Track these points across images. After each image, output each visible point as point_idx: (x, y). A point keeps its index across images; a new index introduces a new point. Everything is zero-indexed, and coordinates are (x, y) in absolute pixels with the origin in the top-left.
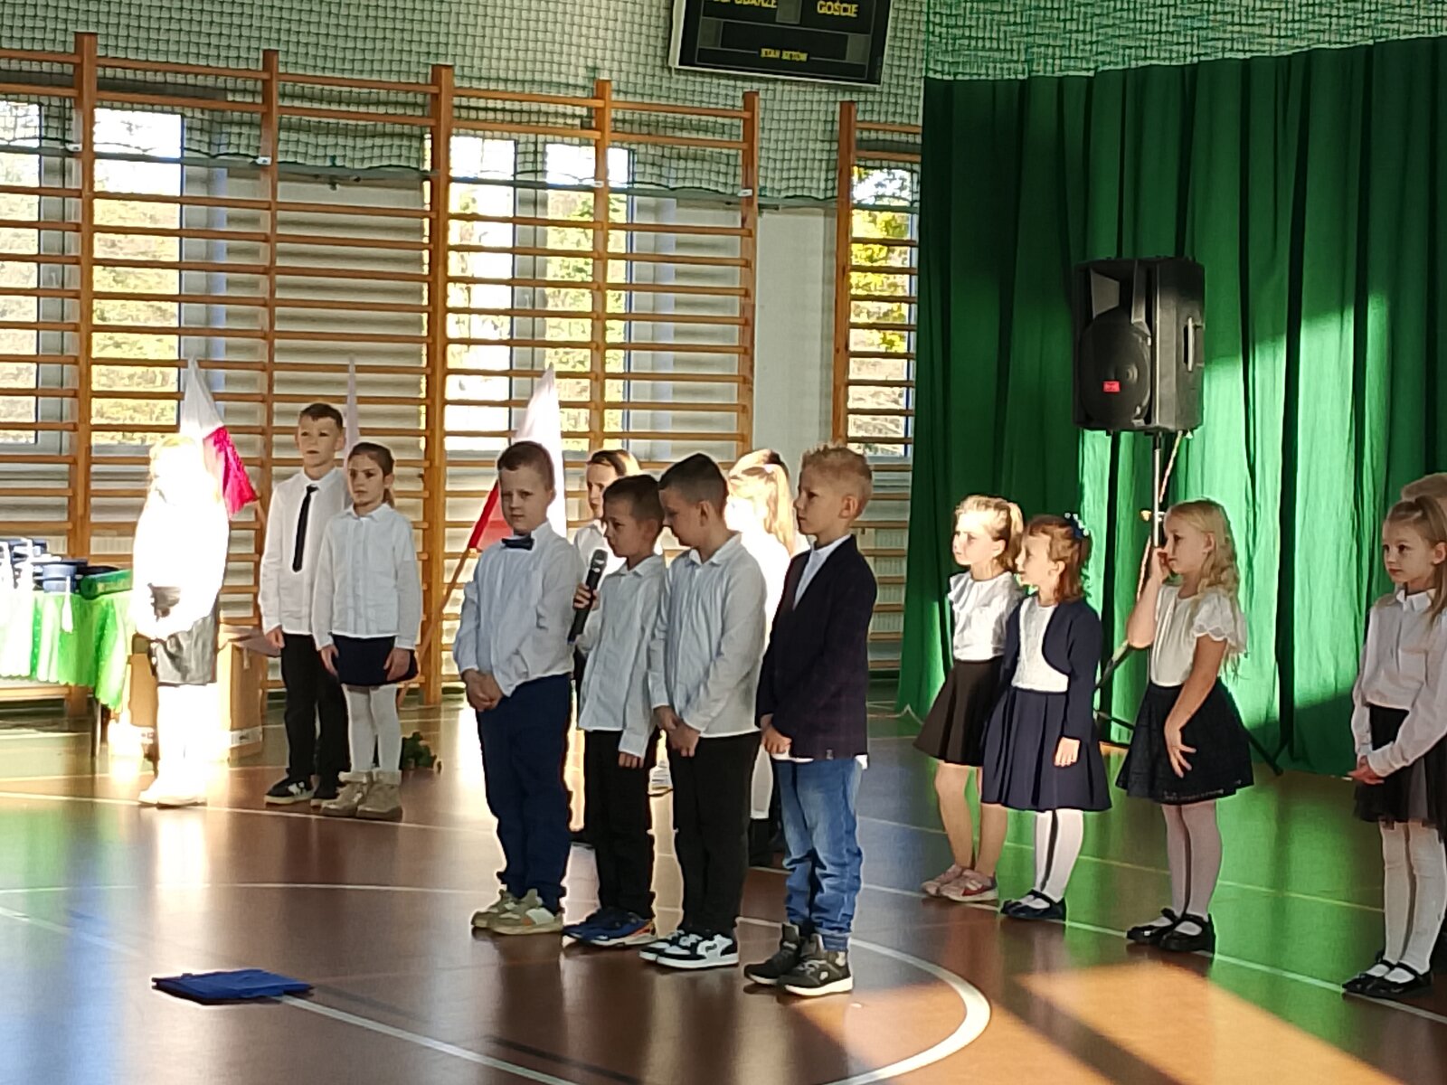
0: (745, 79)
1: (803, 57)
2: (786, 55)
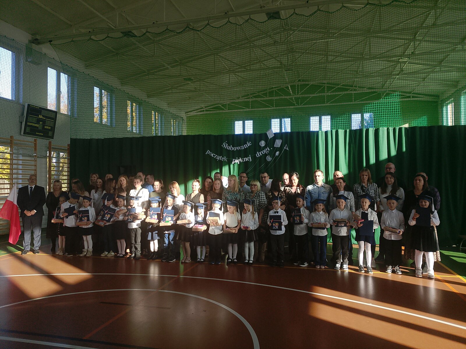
0: (34, 137)
1: (43, 134)
2: (40, 134)
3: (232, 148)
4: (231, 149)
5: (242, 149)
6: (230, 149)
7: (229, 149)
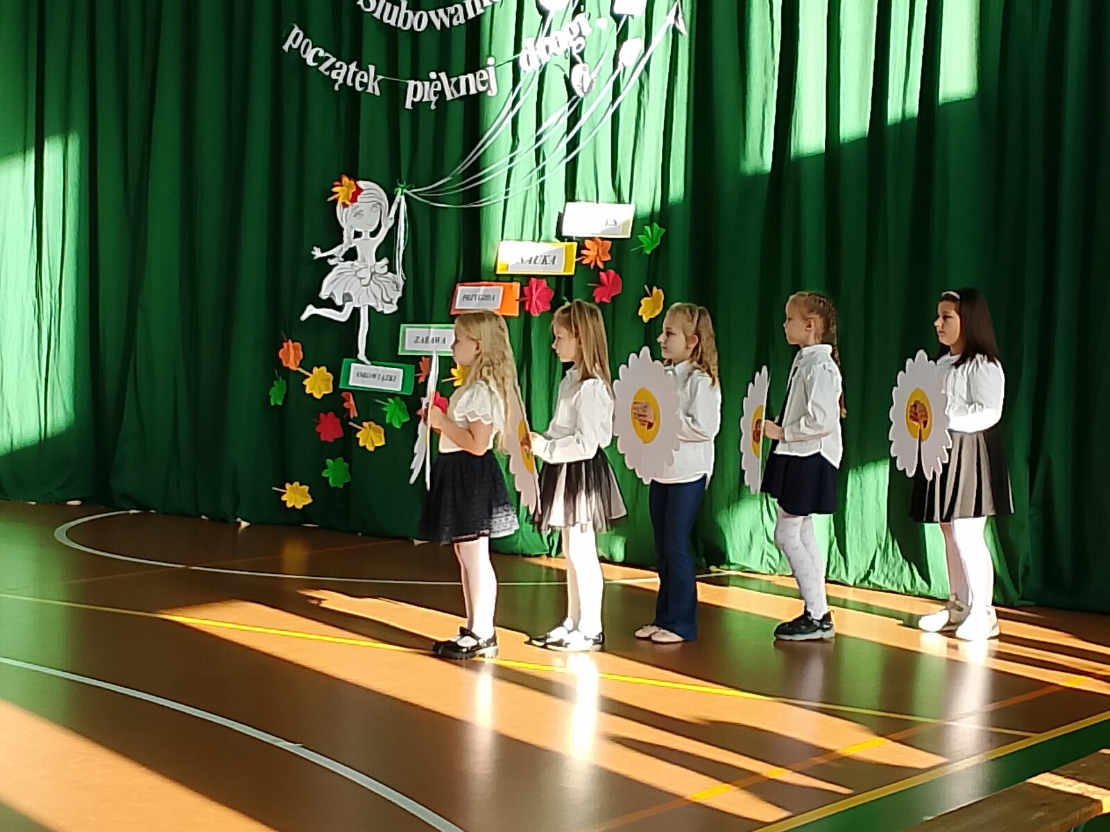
3: (406, 15)
4: (405, 24)
5: (455, 22)
6: (400, 24)
7: (392, 22)
